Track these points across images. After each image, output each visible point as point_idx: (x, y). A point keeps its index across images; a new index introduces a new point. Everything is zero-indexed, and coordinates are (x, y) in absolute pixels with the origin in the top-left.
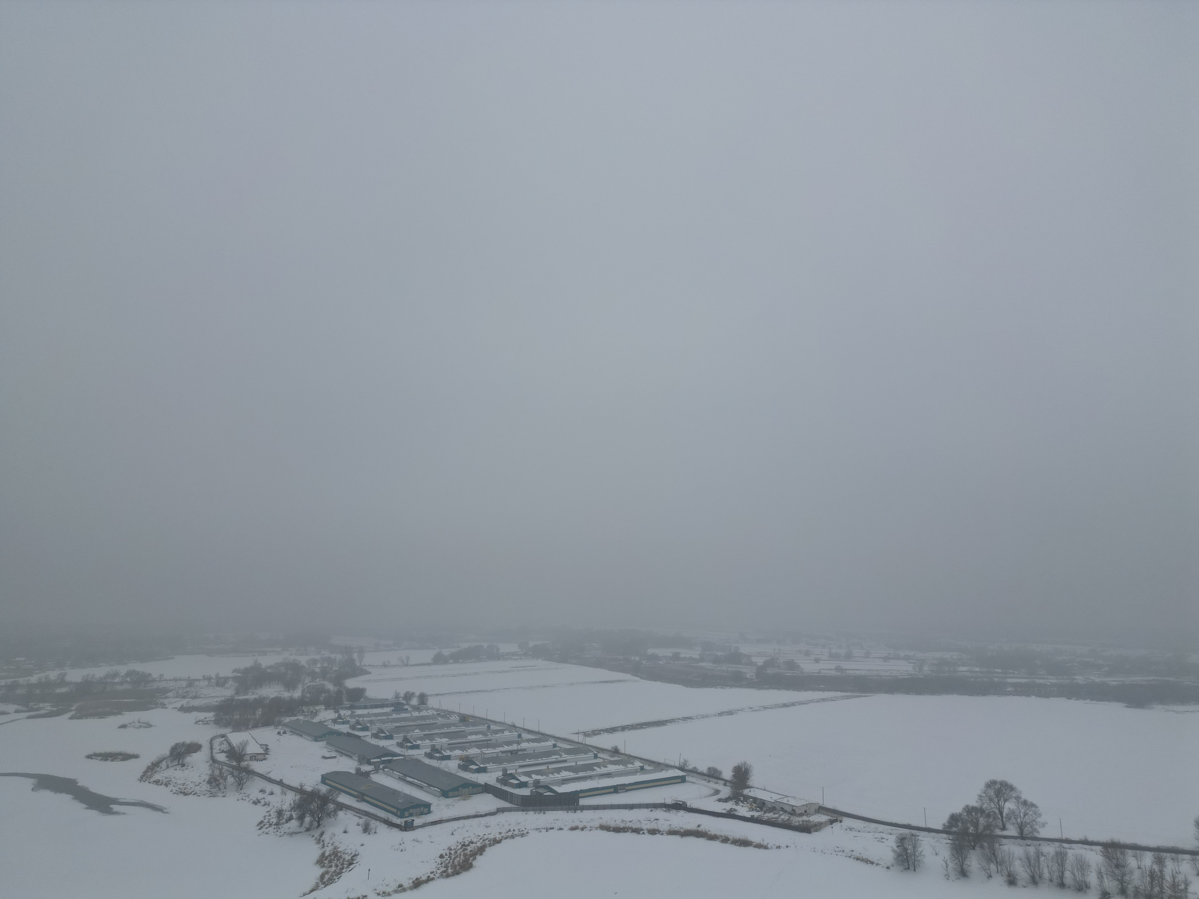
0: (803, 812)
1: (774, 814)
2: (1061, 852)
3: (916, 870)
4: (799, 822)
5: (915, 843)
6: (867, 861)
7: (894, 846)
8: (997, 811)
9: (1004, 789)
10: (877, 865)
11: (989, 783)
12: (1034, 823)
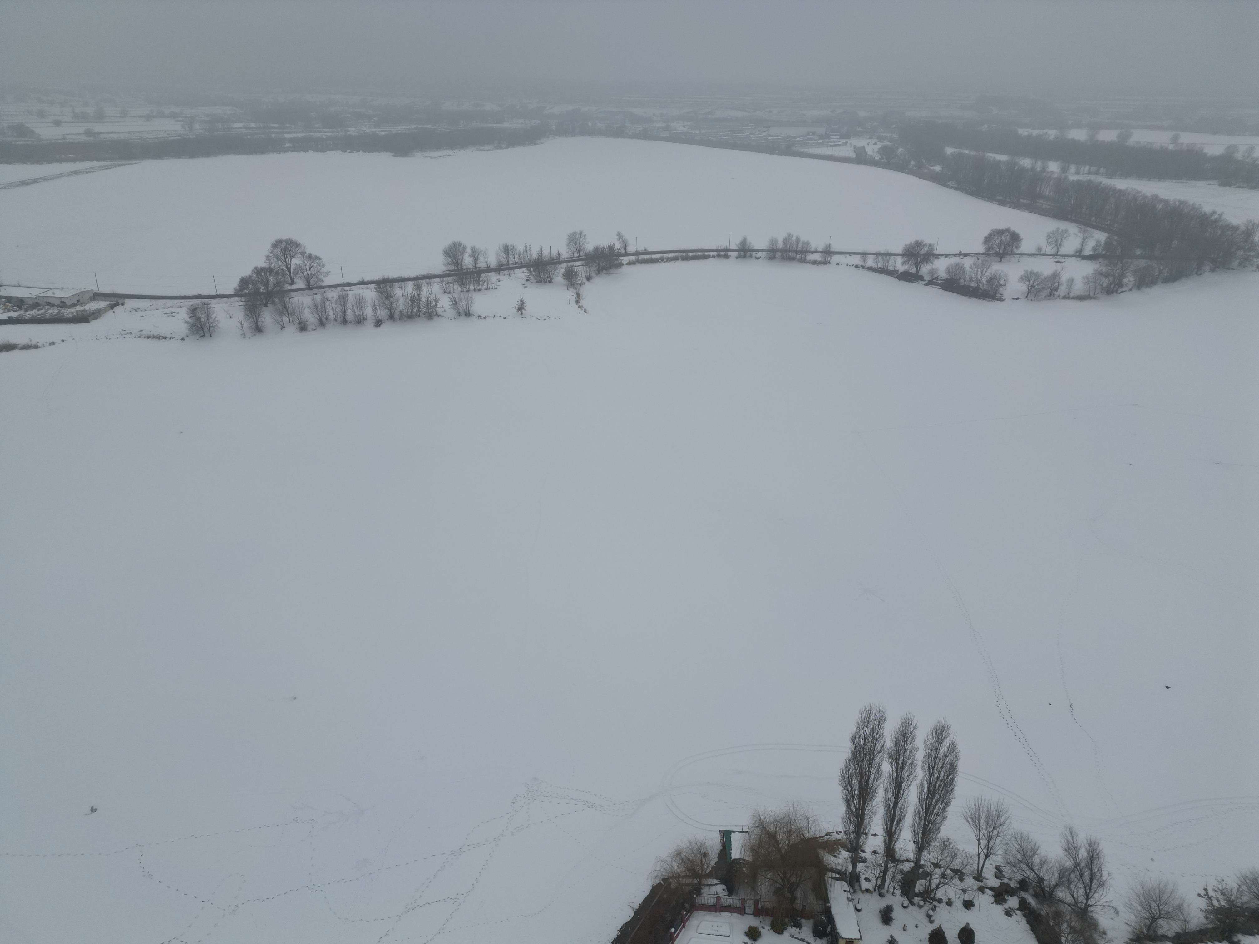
0: (76, 302)
1: (39, 310)
2: (343, 295)
3: (212, 335)
4: (73, 313)
5: (208, 311)
6: (158, 337)
7: (187, 318)
8: (285, 268)
9: (290, 247)
10: (170, 339)
11: (275, 243)
12: (319, 273)
